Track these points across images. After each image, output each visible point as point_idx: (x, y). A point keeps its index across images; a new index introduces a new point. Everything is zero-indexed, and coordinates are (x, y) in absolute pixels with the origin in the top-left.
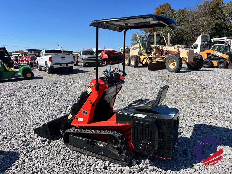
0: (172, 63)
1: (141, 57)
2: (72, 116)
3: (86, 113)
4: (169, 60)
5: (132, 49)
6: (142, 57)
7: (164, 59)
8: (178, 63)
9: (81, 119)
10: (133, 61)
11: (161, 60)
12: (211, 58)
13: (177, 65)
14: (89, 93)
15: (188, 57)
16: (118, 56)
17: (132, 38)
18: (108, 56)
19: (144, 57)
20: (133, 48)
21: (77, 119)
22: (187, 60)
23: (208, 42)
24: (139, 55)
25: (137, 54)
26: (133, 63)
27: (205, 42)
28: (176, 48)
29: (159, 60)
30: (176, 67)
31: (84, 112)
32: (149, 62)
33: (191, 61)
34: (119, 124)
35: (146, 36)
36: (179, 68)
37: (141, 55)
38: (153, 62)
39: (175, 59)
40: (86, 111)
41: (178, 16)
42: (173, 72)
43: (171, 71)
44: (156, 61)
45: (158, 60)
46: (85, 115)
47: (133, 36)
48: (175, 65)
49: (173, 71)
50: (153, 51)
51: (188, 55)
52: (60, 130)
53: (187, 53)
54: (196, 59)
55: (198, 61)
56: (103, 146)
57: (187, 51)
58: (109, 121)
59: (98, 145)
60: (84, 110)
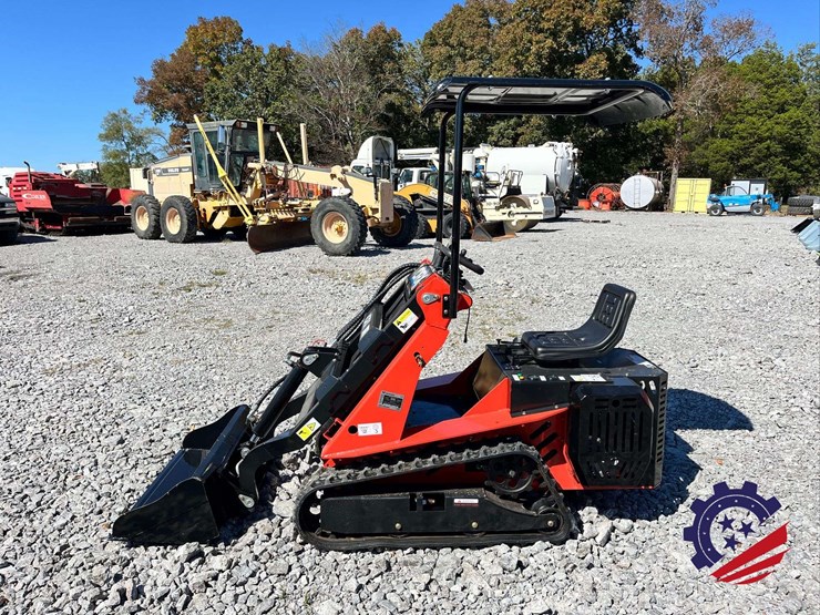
0: (335, 226)
1: (202, 205)
2: (319, 425)
3: (398, 403)
4: (323, 216)
5: (160, 175)
6: (208, 206)
7: (300, 211)
8: (354, 223)
9: (371, 429)
10: (172, 216)
11: (289, 216)
12: (424, 209)
13: (354, 232)
14: (404, 331)
15: (378, 206)
16: (93, 198)
17: (103, 132)
18: (53, 199)
19: (217, 203)
20: (165, 171)
21: (353, 430)
22: (378, 215)
23: (389, 159)
24: (193, 195)
25: (187, 194)
26: (174, 226)
27: (382, 161)
28: (339, 175)
29: (281, 216)
30: (350, 237)
31: (387, 400)
32: (250, 222)
33: (388, 219)
34: (526, 418)
35: (223, 127)
36: (357, 240)
37: (206, 195)
38: (260, 223)
39: (345, 212)
40: (398, 396)
41: (273, 69)
42: (339, 255)
43: (331, 252)
44: (271, 218)
45: (276, 217)
46: (394, 408)
47: (107, 120)
48: (346, 230)
49: (341, 250)
50: (251, 185)
51: (379, 198)
52: (241, 496)
53: (376, 194)
54: (398, 211)
55: (404, 217)
56: (476, 501)
57: (376, 187)
58: (472, 416)
59: (456, 501)
60: (389, 393)
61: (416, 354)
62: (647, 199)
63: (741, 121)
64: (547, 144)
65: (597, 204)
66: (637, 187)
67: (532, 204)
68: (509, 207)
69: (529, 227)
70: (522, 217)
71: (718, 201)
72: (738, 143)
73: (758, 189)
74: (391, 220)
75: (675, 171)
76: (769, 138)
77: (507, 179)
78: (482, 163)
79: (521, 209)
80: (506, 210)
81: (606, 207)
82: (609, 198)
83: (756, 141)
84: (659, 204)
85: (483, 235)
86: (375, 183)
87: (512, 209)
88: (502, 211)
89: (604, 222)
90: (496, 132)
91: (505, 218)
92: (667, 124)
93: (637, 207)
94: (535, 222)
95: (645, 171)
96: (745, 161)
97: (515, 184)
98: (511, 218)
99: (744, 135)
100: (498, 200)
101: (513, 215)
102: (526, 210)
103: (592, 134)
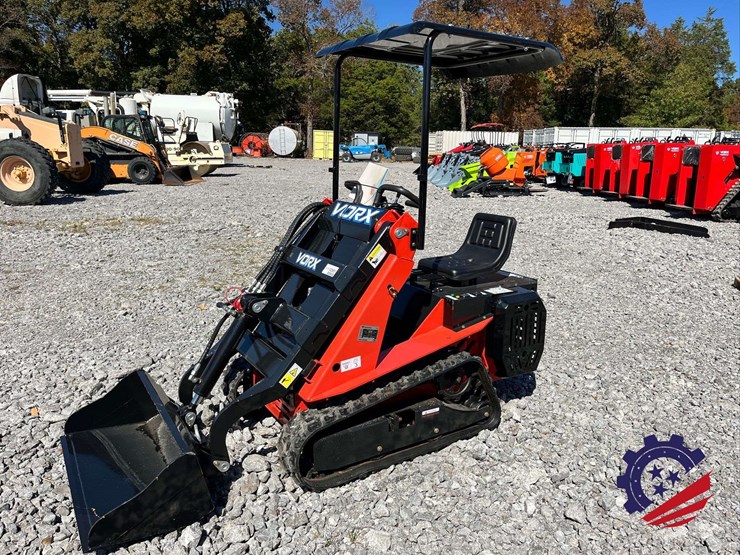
0: (16, 172)
2: (300, 370)
3: (375, 334)
8: (41, 168)
9: (351, 364)
13: (42, 178)
14: (375, 266)
15: (66, 149)
21: (337, 367)
22: (67, 159)
23: (37, 99)
28: (13, 115)
30: (37, 184)
31: (365, 333)
33: (78, 163)
36: (49, 187)
39: (28, 156)
40: (374, 328)
43: (15, 201)
46: (371, 339)
48: (31, 177)
49: (28, 198)
51: (67, 141)
53: (63, 136)
54: (88, 155)
55: (94, 161)
56: (438, 409)
57: (61, 128)
58: (417, 337)
59: (424, 413)
60: (367, 327)
61: (390, 286)
62: (291, 147)
63: (353, 84)
64: (208, 93)
65: (248, 151)
66: (282, 136)
67: (212, 150)
68: (190, 153)
69: (209, 172)
70: (204, 162)
71: (347, 150)
72: (352, 102)
73: (374, 140)
74: (82, 165)
75: (310, 123)
76: (374, 99)
77: (184, 125)
78: (145, 108)
79: (202, 155)
80: (186, 156)
81: (257, 154)
82: (258, 146)
83: (364, 102)
84: (301, 152)
85: (174, 179)
86: (60, 124)
87: (193, 154)
88: (183, 156)
89: (268, 167)
90: (140, 78)
91: (187, 163)
92: (297, 83)
93: (284, 154)
94: (214, 167)
95: (286, 122)
96: (359, 117)
97: (191, 130)
98: (193, 163)
99: (356, 96)
100: (177, 146)
101: (195, 160)
102: (207, 156)
103: (237, 87)
